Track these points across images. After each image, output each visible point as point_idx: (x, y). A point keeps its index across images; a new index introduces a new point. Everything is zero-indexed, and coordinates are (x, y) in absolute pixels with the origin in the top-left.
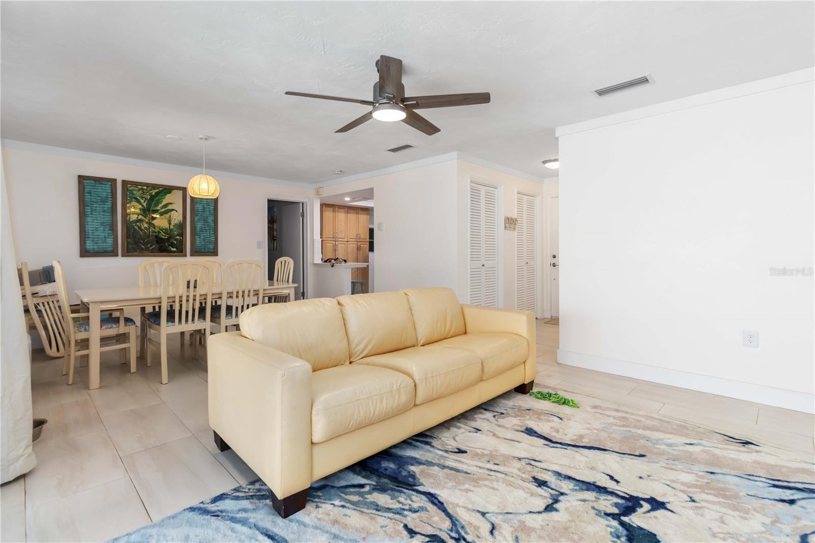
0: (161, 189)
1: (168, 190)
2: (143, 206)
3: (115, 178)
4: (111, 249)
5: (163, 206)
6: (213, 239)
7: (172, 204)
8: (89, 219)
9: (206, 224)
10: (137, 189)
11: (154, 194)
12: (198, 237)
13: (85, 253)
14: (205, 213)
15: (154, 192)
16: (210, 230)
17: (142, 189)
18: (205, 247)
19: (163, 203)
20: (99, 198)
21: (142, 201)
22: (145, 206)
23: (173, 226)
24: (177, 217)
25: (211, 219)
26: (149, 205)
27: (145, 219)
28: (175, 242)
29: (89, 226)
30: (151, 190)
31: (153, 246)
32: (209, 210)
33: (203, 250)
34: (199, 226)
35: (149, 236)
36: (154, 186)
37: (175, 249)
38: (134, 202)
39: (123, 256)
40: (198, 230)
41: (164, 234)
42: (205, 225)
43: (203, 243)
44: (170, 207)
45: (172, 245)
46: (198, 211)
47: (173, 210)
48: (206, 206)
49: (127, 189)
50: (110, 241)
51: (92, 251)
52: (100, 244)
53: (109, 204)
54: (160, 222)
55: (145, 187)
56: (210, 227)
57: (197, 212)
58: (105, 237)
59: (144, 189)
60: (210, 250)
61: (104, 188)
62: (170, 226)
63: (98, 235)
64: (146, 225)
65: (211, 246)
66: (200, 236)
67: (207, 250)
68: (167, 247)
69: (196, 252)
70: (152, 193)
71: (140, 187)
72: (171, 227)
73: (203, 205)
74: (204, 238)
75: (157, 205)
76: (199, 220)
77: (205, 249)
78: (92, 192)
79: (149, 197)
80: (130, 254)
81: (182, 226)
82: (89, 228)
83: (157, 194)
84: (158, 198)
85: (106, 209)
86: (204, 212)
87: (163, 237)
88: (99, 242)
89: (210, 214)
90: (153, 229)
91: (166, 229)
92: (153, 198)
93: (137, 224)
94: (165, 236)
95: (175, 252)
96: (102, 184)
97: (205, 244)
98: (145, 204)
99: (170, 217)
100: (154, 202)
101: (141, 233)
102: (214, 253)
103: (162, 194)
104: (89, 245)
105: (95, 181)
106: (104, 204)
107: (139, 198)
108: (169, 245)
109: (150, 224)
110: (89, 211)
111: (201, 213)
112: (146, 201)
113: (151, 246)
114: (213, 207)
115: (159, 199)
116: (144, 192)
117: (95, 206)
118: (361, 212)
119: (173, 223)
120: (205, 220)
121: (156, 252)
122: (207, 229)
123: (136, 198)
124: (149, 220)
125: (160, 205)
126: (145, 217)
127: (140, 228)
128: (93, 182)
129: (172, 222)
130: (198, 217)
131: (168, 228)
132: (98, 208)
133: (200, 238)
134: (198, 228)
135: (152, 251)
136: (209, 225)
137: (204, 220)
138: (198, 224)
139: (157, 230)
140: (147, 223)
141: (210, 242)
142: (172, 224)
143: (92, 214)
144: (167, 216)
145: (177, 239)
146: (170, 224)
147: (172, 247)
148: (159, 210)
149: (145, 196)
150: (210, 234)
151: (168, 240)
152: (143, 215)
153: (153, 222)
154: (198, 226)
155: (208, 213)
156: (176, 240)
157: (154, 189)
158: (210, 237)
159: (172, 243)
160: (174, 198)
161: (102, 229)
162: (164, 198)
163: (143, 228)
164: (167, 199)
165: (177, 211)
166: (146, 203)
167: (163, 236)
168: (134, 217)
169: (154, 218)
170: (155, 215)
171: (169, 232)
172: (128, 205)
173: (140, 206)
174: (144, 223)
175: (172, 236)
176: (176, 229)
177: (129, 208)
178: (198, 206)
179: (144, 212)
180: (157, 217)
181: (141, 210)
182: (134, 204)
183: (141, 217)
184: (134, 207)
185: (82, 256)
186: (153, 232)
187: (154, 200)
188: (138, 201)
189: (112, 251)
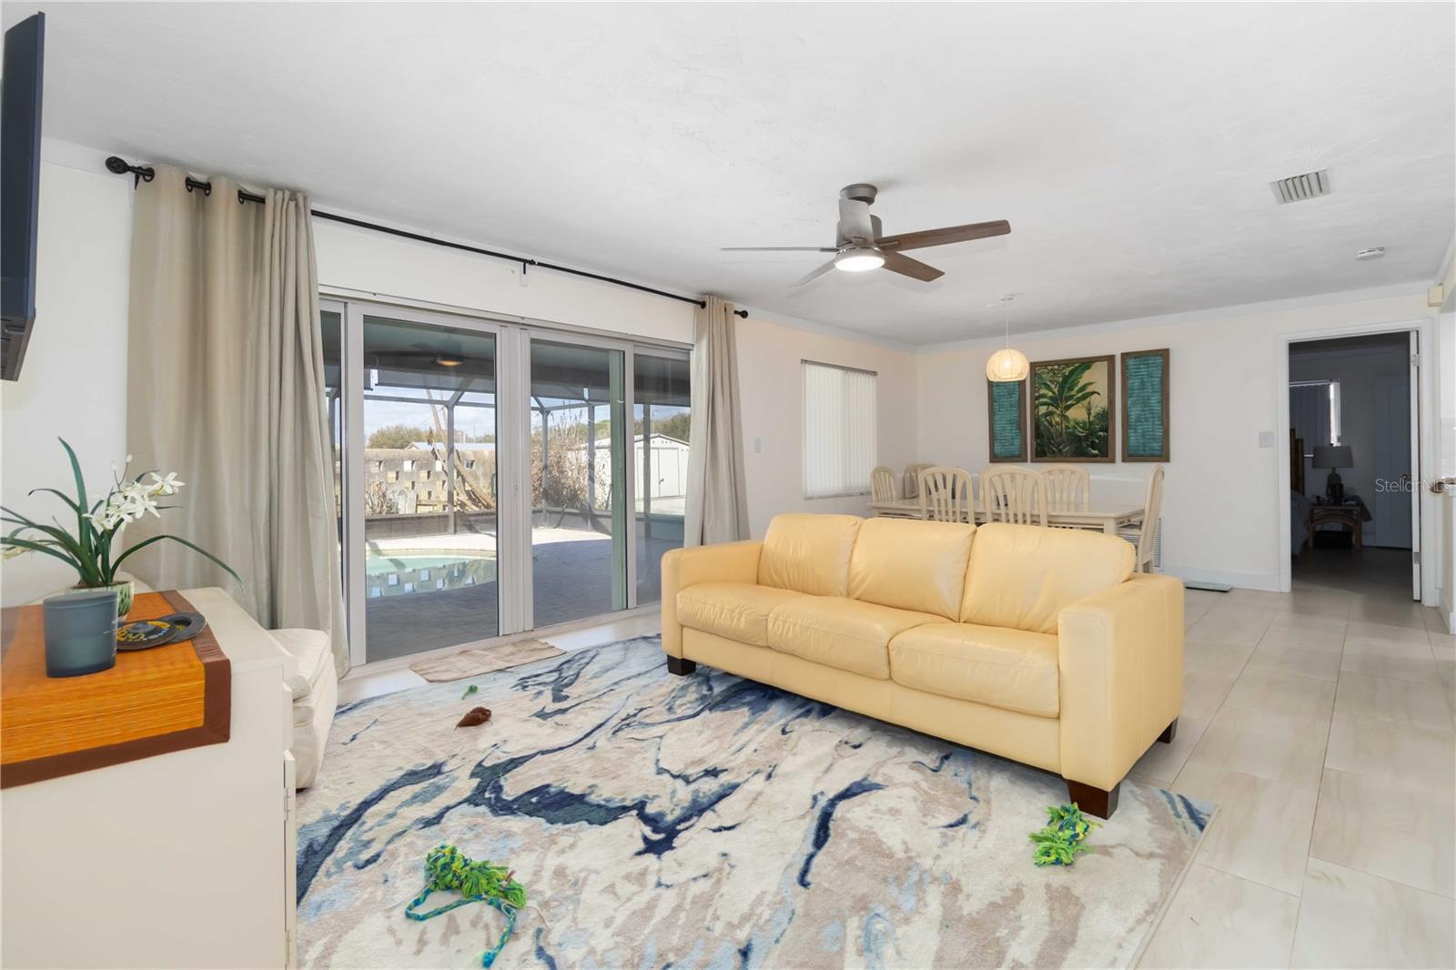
0: (1076, 365)
1: (1086, 363)
2: (1054, 393)
4: (1020, 453)
5: (1079, 389)
6: (1159, 433)
7: (1092, 383)
8: (997, 418)
9: (1146, 409)
10: (1046, 370)
11: (1067, 373)
12: (1133, 431)
13: (995, 458)
14: (1146, 390)
15: (1067, 371)
16: (1155, 417)
17: (1053, 369)
18: (1145, 447)
19: (1080, 385)
20: (1006, 391)
21: (1053, 386)
23: (1095, 417)
24: (1099, 403)
25: (1155, 399)
26: (1061, 392)
27: (1056, 410)
28: (1097, 441)
29: (998, 425)
30: (1064, 368)
31: (1068, 448)
32: (1153, 385)
33: (1142, 453)
34: (1134, 413)
35: (1061, 434)
36: (1067, 363)
37: (1096, 452)
39: (1032, 462)
40: (1135, 420)
41: (1081, 430)
42: (1144, 411)
43: (1142, 441)
44: (1089, 389)
45: (1093, 446)
46: (1133, 390)
47: (1094, 393)
48: (1146, 380)
49: (1037, 374)
50: (1017, 442)
51: (1001, 456)
52: (1008, 447)
53: (1016, 397)
54: (1077, 413)
55: (1056, 367)
56: (1154, 413)
57: (1131, 392)
58: (1015, 438)
59: (1056, 369)
60: (1156, 452)
62: (1089, 418)
63: (1006, 436)
64: (1058, 419)
65: (1157, 446)
66: (1137, 429)
67: (1148, 452)
68: (1086, 448)
69: (1130, 455)
70: (1065, 373)
71: (1050, 368)
72: (1091, 419)
73: (1142, 379)
74: (1144, 432)
75: (1071, 389)
76: (1134, 404)
77: (1145, 451)
79: (1061, 379)
80: (1039, 459)
81: (1106, 416)
82: (997, 427)
83: (1072, 373)
84: (1073, 378)
85: (1013, 403)
86: (1143, 389)
87: (1080, 434)
88: (1007, 443)
89: (1154, 392)
90: (1067, 424)
91: (1084, 423)
92: (1066, 378)
93: (1048, 418)
94: (1083, 433)
95: (1096, 456)
97: (1145, 443)
98: (1056, 391)
99: (1089, 403)
100: (1068, 385)
101: (1053, 430)
102: (1163, 456)
103: (1077, 372)
104: (998, 449)
106: (1011, 397)
107: (1048, 383)
108: (1089, 446)
109: (1063, 416)
110: (997, 407)
111: (1137, 392)
112: (1058, 385)
113: (1064, 448)
114: (1160, 379)
115: (1074, 381)
116: (1054, 374)
117: (1003, 400)
119: (1093, 412)
120: (1145, 402)
121: (1071, 456)
122: (1148, 416)
123: (1046, 384)
124: (1062, 411)
125: (1076, 389)
126: (1057, 408)
127: (1050, 423)
129: (1092, 412)
130: (1132, 399)
131: (1087, 420)
132: (1005, 403)
133: (1136, 432)
134: (1135, 417)
135: (1066, 455)
136: (1155, 410)
137: (1143, 403)
138: (1133, 409)
139: (1072, 423)
140: (1059, 415)
141: (1153, 439)
142: (1093, 415)
143: (999, 411)
144: (1085, 402)
145: (1100, 436)
146: (1089, 414)
147: (1093, 449)
148: (1074, 396)
149: (1056, 378)
150: (1153, 425)
151: (1087, 437)
152: (1053, 405)
153: (1067, 414)
154: (1132, 413)
155: (1150, 391)
156: (1099, 437)
157: (1068, 367)
158: (1153, 431)
159: (1093, 442)
160: (1095, 376)
161: (1010, 428)
162: (1081, 378)
163: (1054, 423)
164: (1086, 377)
165: (1100, 394)
166: (1057, 388)
167: (1081, 433)
168: (1043, 410)
169: (1068, 408)
170: (1069, 403)
171: (1089, 426)
172: (1037, 394)
173: (1050, 394)
174: (1055, 416)
175: (1092, 432)
176: (1097, 421)
177: (1037, 398)
178: (1132, 381)
179: (1055, 401)
180: (1073, 405)
181: (1051, 398)
182: (1043, 391)
183: (1051, 408)
184: (1043, 396)
185: (991, 461)
186: (1067, 428)
187: (1067, 382)
188: (1048, 387)
189: (1019, 456)
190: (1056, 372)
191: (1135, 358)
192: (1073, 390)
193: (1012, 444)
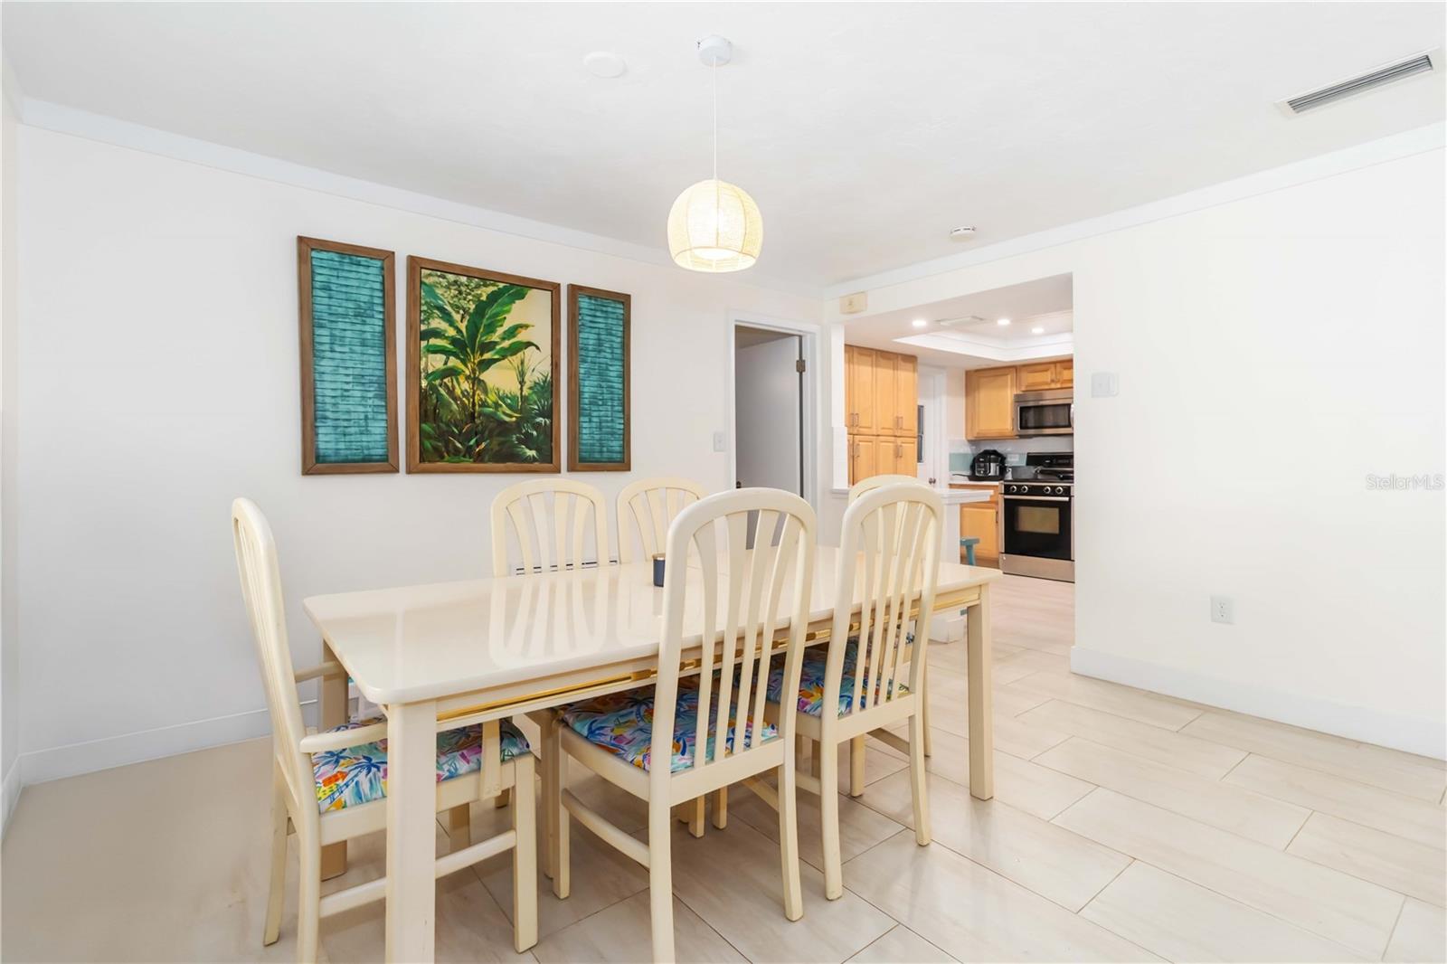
0: (501, 285)
1: (517, 287)
2: (459, 331)
3: (393, 250)
4: (380, 452)
5: (505, 332)
6: (619, 425)
7: (527, 326)
8: (325, 365)
9: (604, 384)
10: (444, 283)
11: (484, 298)
12: (587, 419)
13: (316, 463)
14: (603, 354)
15: (484, 293)
16: (612, 399)
17: (456, 282)
18: (602, 446)
19: (507, 325)
20: (351, 305)
21: (457, 317)
22: (464, 330)
23: (531, 388)
24: (538, 364)
25: (614, 371)
26: (473, 329)
27: (462, 367)
28: (535, 433)
29: (327, 385)
30: (478, 287)
31: (483, 445)
32: (612, 348)
33: (597, 455)
34: (589, 388)
35: (472, 416)
36: (485, 277)
37: (532, 453)
38: (437, 320)
39: (409, 471)
40: (586, 401)
41: (508, 412)
42: (601, 387)
43: (597, 437)
44: (522, 336)
45: (528, 441)
46: (587, 350)
47: (529, 344)
48: (603, 337)
49: (421, 282)
50: (378, 428)
51: (333, 459)
52: (353, 438)
53: (375, 325)
54: (501, 379)
55: (464, 279)
56: (612, 393)
57: (583, 353)
58: (366, 418)
59: (462, 284)
60: (615, 455)
61: (364, 277)
62: (521, 389)
63: (348, 412)
64: (466, 386)
65: (616, 445)
66: (590, 415)
67: (605, 455)
68: (516, 446)
69: (582, 460)
70: (481, 295)
71: (451, 277)
72: (525, 392)
73: (599, 334)
74: (600, 422)
75: (491, 328)
76: (588, 374)
77: (601, 452)
78: (333, 287)
79: (472, 306)
80: (427, 465)
81: (548, 390)
82: (326, 389)
83: (493, 298)
84: (494, 310)
85: (368, 336)
86: (600, 351)
87: (507, 419)
88: (352, 430)
89: (612, 359)
90: (483, 397)
91: (513, 398)
92: (482, 308)
93: (446, 380)
94: (511, 416)
95: (534, 460)
96: (359, 264)
97: (600, 440)
98: (463, 326)
99: (522, 363)
100: (485, 321)
101: (455, 406)
102: (621, 463)
103: (505, 299)
104: (327, 441)
105: (342, 254)
106: (364, 323)
107: (448, 308)
108: (521, 441)
109: (476, 381)
110: (326, 340)
111: (592, 354)
112: (468, 318)
113: (478, 444)
114: (619, 340)
115: (497, 314)
116: (460, 293)
117: (341, 326)
118: (902, 363)
119: (530, 379)
120: (602, 375)
121: (489, 461)
122: (606, 396)
123: (441, 309)
124: (474, 371)
125: (500, 331)
126: (463, 362)
127: (451, 392)
128: (336, 257)
129: (526, 379)
130: (585, 365)
131: (519, 394)
132: (348, 334)
133: (590, 421)
134: (586, 395)
135: (479, 458)
136: (612, 387)
137: (600, 374)
138: (586, 383)
139: (492, 398)
140: (468, 378)
141: (613, 434)
142: (528, 384)
143: (332, 351)
144: (516, 359)
145: (539, 424)
146: (522, 383)
147: (527, 447)
148: (496, 343)
149: (463, 303)
150: (612, 411)
151: (519, 424)
152: (457, 357)
153: (482, 377)
154: (586, 389)
155: (609, 356)
156: (537, 426)
157: (485, 286)
159: (528, 435)
160: (531, 314)
161: (359, 394)
162: (508, 312)
163: (458, 391)
164: (517, 313)
165: (538, 348)
166: (465, 323)
167: (507, 415)
168: (436, 362)
169: (486, 365)
170: (487, 356)
171: (520, 404)
172: (423, 327)
173: (451, 332)
174: (462, 378)
175: (526, 417)
176: (535, 398)
177: (426, 335)
178: (586, 335)
179: (461, 347)
180: (492, 362)
181: (454, 341)
182: (437, 323)
183: (453, 362)
184: (436, 333)
185: (307, 471)
186: (484, 404)
187: (484, 315)
188: (447, 317)
189: (384, 459)
190: (463, 289)
191: (590, 298)
192: (493, 331)
193: (368, 433)
